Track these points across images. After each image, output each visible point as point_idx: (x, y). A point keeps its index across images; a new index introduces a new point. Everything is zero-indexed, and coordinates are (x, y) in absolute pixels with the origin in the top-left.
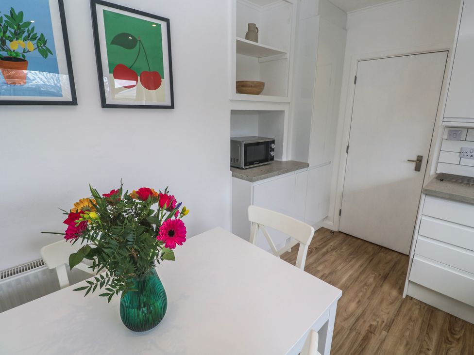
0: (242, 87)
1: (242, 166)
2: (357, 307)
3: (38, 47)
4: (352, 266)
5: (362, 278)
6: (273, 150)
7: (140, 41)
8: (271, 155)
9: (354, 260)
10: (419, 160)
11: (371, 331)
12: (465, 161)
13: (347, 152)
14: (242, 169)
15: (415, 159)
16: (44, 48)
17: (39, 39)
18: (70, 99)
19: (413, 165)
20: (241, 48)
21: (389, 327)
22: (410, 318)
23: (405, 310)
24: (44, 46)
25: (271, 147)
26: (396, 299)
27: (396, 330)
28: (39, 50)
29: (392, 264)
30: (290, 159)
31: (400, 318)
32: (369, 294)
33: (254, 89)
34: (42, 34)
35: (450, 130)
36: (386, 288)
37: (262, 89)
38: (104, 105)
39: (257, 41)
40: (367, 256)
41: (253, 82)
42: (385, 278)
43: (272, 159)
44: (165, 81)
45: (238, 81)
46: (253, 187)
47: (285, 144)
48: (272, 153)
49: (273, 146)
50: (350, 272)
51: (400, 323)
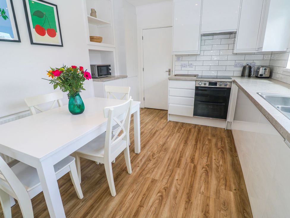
0: (92, 39)
1: (97, 76)
2: (152, 127)
3: (2, 15)
4: (150, 117)
5: (154, 119)
6: (110, 70)
7: (45, 14)
8: (109, 72)
9: (151, 115)
10: (170, 71)
11: (157, 131)
12: (183, 69)
13: (143, 71)
14: (97, 78)
15: (168, 70)
16: (5, 15)
17: (2, 11)
18: (17, 39)
19: (168, 73)
20: (90, 21)
21: (162, 129)
22: (170, 126)
23: (168, 124)
24: (4, 14)
25: (109, 68)
26: (166, 122)
27: (165, 129)
28: (2, 16)
29: (165, 114)
30: (118, 75)
31: (167, 126)
32: (156, 123)
33: (98, 40)
34: (3, 9)
35: (177, 57)
36: (162, 120)
37: (102, 40)
38: (32, 43)
39: (96, 18)
40: (156, 113)
41: (97, 37)
42: (162, 118)
43: (110, 74)
44: (58, 33)
45: (91, 36)
46: (104, 84)
47: (115, 67)
48: (110, 71)
49: (110, 68)
50: (149, 119)
51: (166, 127)
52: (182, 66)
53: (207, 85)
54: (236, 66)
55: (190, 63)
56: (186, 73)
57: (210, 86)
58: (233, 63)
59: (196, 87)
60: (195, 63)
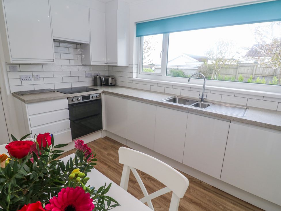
12: (25, 83)
52: (21, 79)
53: (81, 100)
54: (86, 76)
55: (34, 74)
56: (31, 88)
57: (84, 100)
58: (84, 74)
59: (69, 104)
60: (42, 75)
